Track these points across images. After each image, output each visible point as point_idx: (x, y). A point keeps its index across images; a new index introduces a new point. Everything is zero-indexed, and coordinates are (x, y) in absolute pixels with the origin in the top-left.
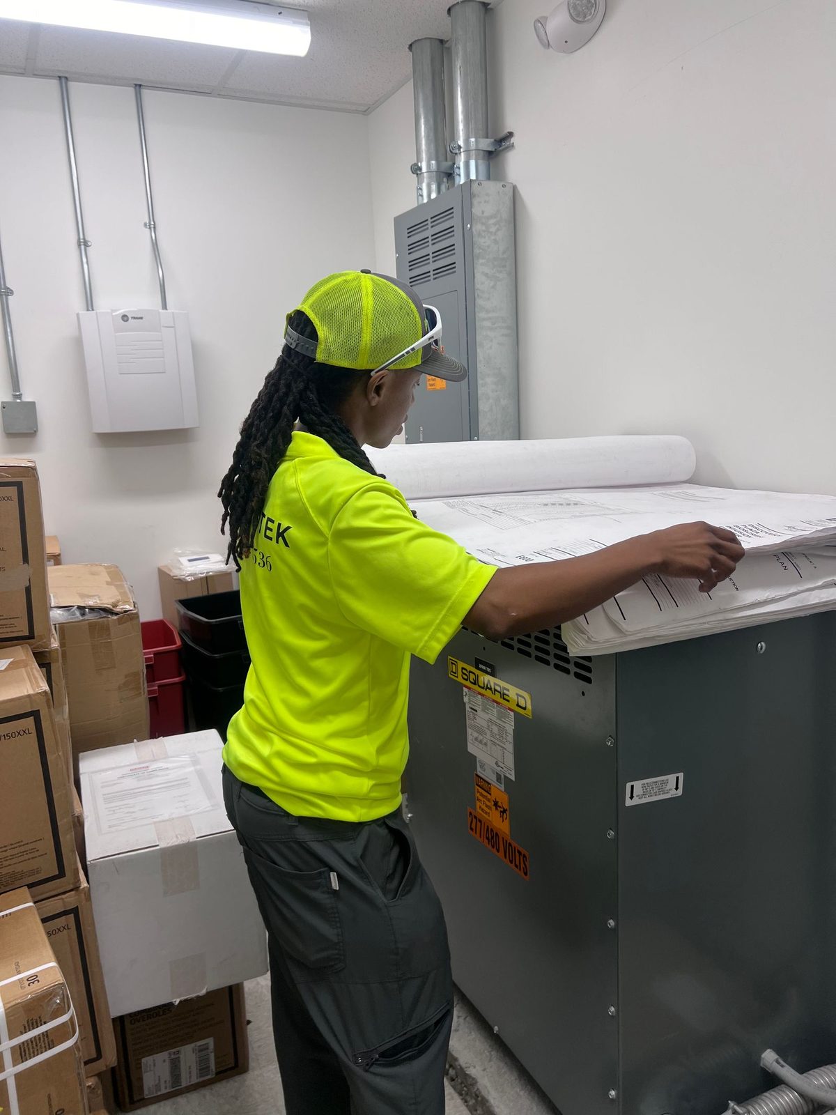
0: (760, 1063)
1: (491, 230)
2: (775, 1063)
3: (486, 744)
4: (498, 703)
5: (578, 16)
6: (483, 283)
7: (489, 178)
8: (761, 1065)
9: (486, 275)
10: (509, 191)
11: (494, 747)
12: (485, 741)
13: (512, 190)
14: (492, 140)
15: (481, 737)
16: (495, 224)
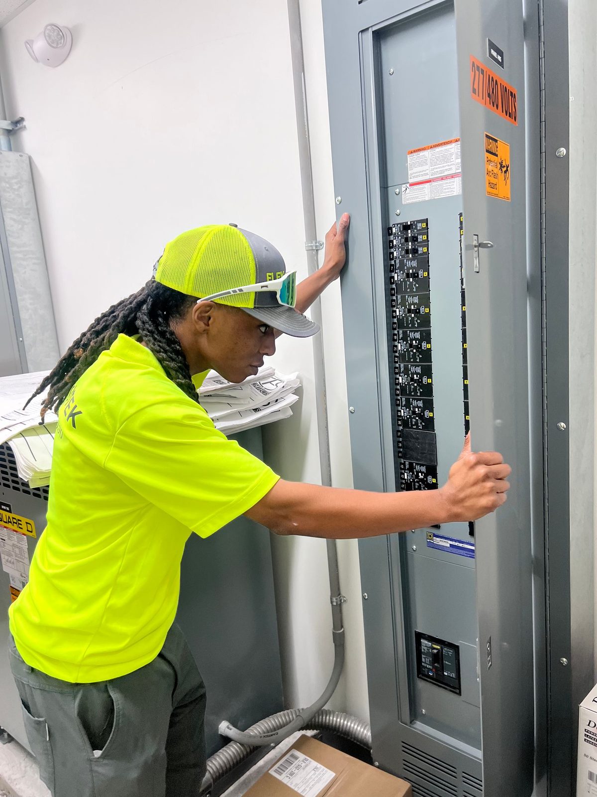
0: (218, 732)
1: (14, 187)
2: (227, 729)
3: (13, 563)
4: (16, 531)
5: (52, 43)
6: (12, 226)
7: (10, 149)
8: (219, 733)
9: (14, 220)
10: (25, 158)
11: (18, 563)
12: (12, 561)
13: (28, 159)
14: (10, 122)
15: (10, 559)
16: (16, 183)
